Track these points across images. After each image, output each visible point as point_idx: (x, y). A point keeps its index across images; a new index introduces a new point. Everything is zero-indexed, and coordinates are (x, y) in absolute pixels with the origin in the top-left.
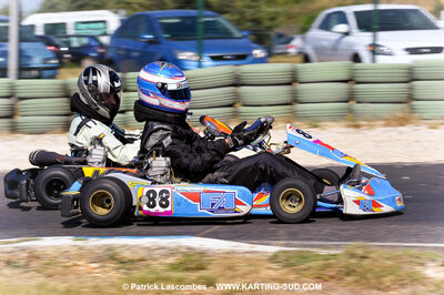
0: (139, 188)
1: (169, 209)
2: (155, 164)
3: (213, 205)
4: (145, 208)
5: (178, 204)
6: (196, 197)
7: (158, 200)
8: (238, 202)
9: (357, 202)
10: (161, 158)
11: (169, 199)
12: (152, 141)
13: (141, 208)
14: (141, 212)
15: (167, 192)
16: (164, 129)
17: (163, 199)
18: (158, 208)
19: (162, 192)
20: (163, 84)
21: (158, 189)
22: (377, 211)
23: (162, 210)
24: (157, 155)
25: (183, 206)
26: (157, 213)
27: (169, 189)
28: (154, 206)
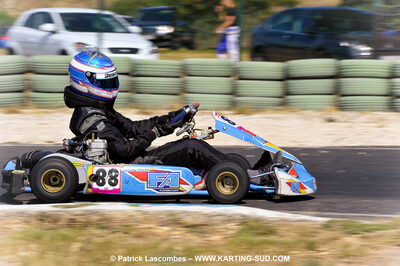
1: (117, 187)
2: (94, 145)
3: (159, 183)
4: (95, 185)
5: (127, 183)
6: (143, 176)
7: (107, 178)
8: (182, 182)
9: (289, 184)
10: (98, 140)
11: (118, 178)
12: (86, 126)
13: (90, 186)
14: (90, 190)
15: (116, 171)
17: (112, 178)
18: (107, 186)
19: (111, 171)
20: (92, 74)
21: (107, 168)
22: (303, 192)
23: (111, 188)
25: (131, 184)
26: (106, 191)
27: (118, 169)
28: (103, 184)
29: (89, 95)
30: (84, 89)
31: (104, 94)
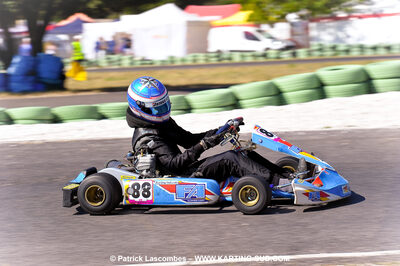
1: (150, 198)
3: (186, 195)
4: (131, 198)
5: (158, 194)
6: (172, 188)
7: (141, 191)
8: (207, 193)
9: (307, 194)
11: (150, 190)
13: (127, 198)
14: (128, 202)
15: (149, 184)
17: (145, 190)
19: (144, 185)
21: (141, 182)
22: (324, 200)
23: (145, 199)
24: (144, 153)
25: (162, 196)
26: (141, 202)
27: (151, 183)
28: (138, 196)
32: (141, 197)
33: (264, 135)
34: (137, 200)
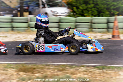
0: (36, 45)
1: (44, 50)
2: (40, 39)
3: (55, 49)
4: (38, 50)
5: (46, 49)
6: (51, 47)
7: (41, 48)
8: (61, 48)
9: (91, 48)
11: (44, 48)
12: (39, 34)
13: (37, 50)
14: (37, 51)
15: (43, 46)
16: (42, 31)
17: (42, 47)
19: (42, 46)
20: (41, 20)
21: (41, 45)
22: (97, 51)
23: (42, 50)
24: (41, 37)
26: (41, 51)
27: (44, 45)
28: (40, 49)
29: (41, 25)
30: (39, 24)
31: (45, 25)
32: (41, 50)
33: (77, 32)
34: (40, 50)
